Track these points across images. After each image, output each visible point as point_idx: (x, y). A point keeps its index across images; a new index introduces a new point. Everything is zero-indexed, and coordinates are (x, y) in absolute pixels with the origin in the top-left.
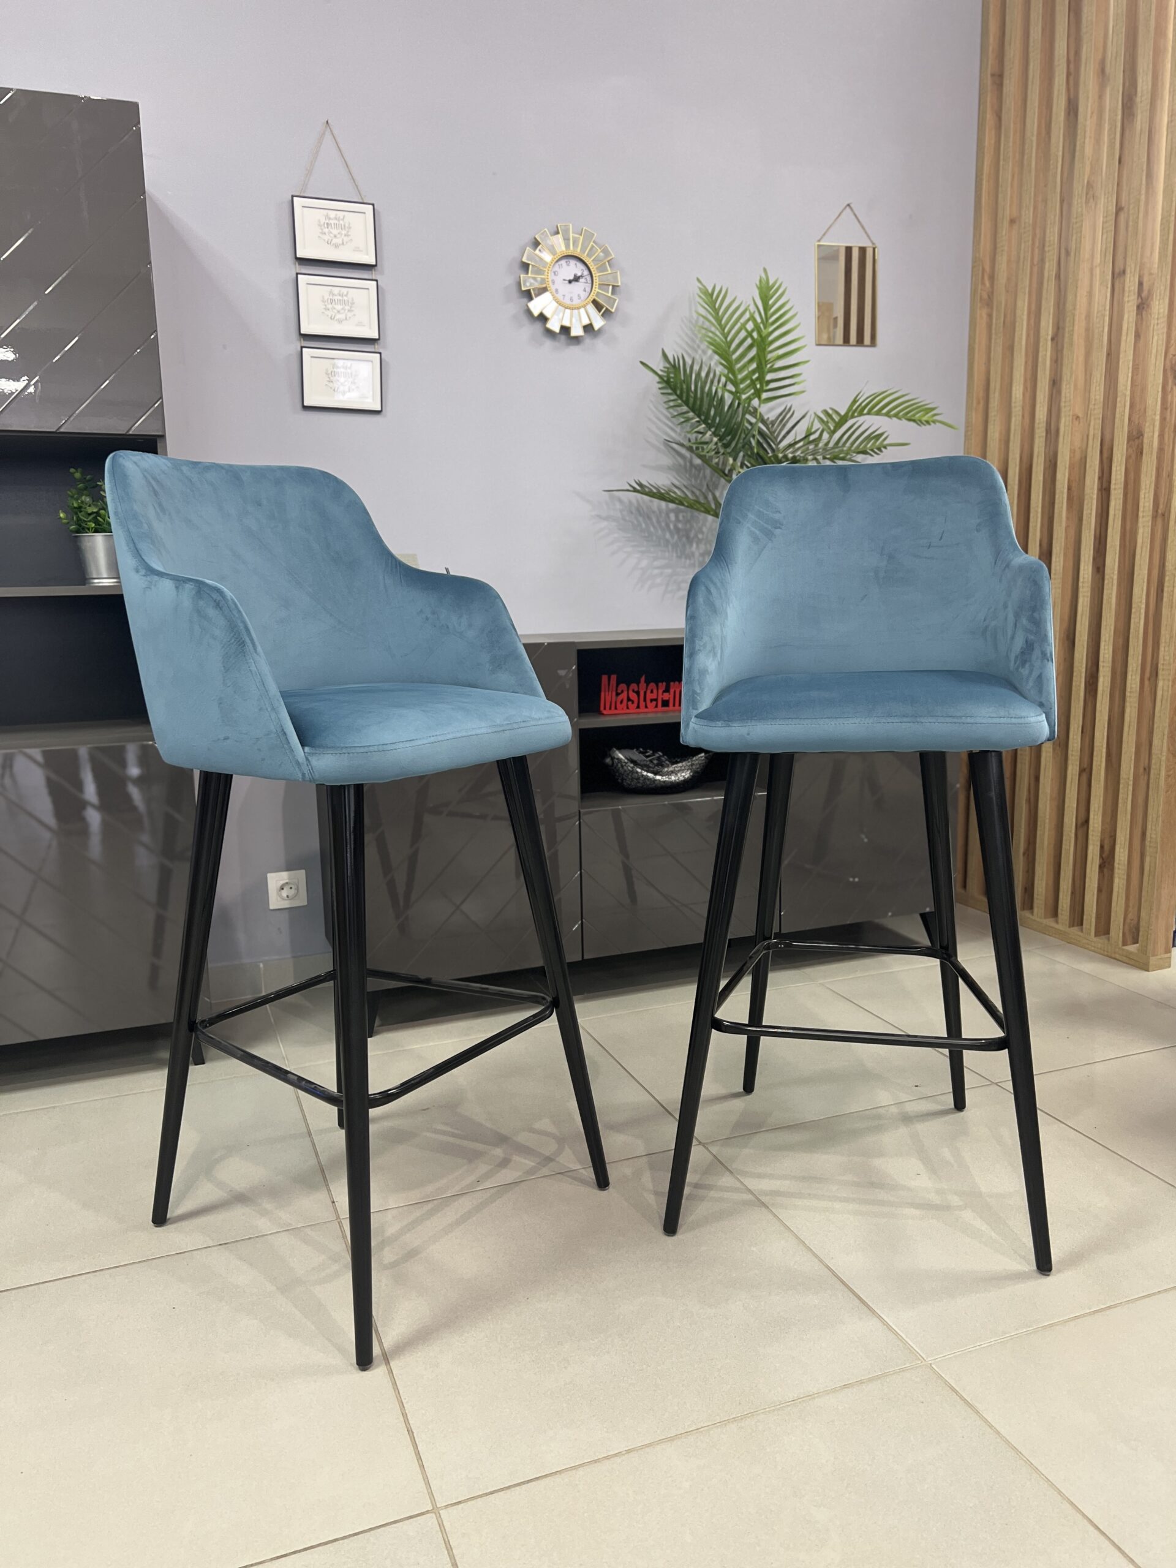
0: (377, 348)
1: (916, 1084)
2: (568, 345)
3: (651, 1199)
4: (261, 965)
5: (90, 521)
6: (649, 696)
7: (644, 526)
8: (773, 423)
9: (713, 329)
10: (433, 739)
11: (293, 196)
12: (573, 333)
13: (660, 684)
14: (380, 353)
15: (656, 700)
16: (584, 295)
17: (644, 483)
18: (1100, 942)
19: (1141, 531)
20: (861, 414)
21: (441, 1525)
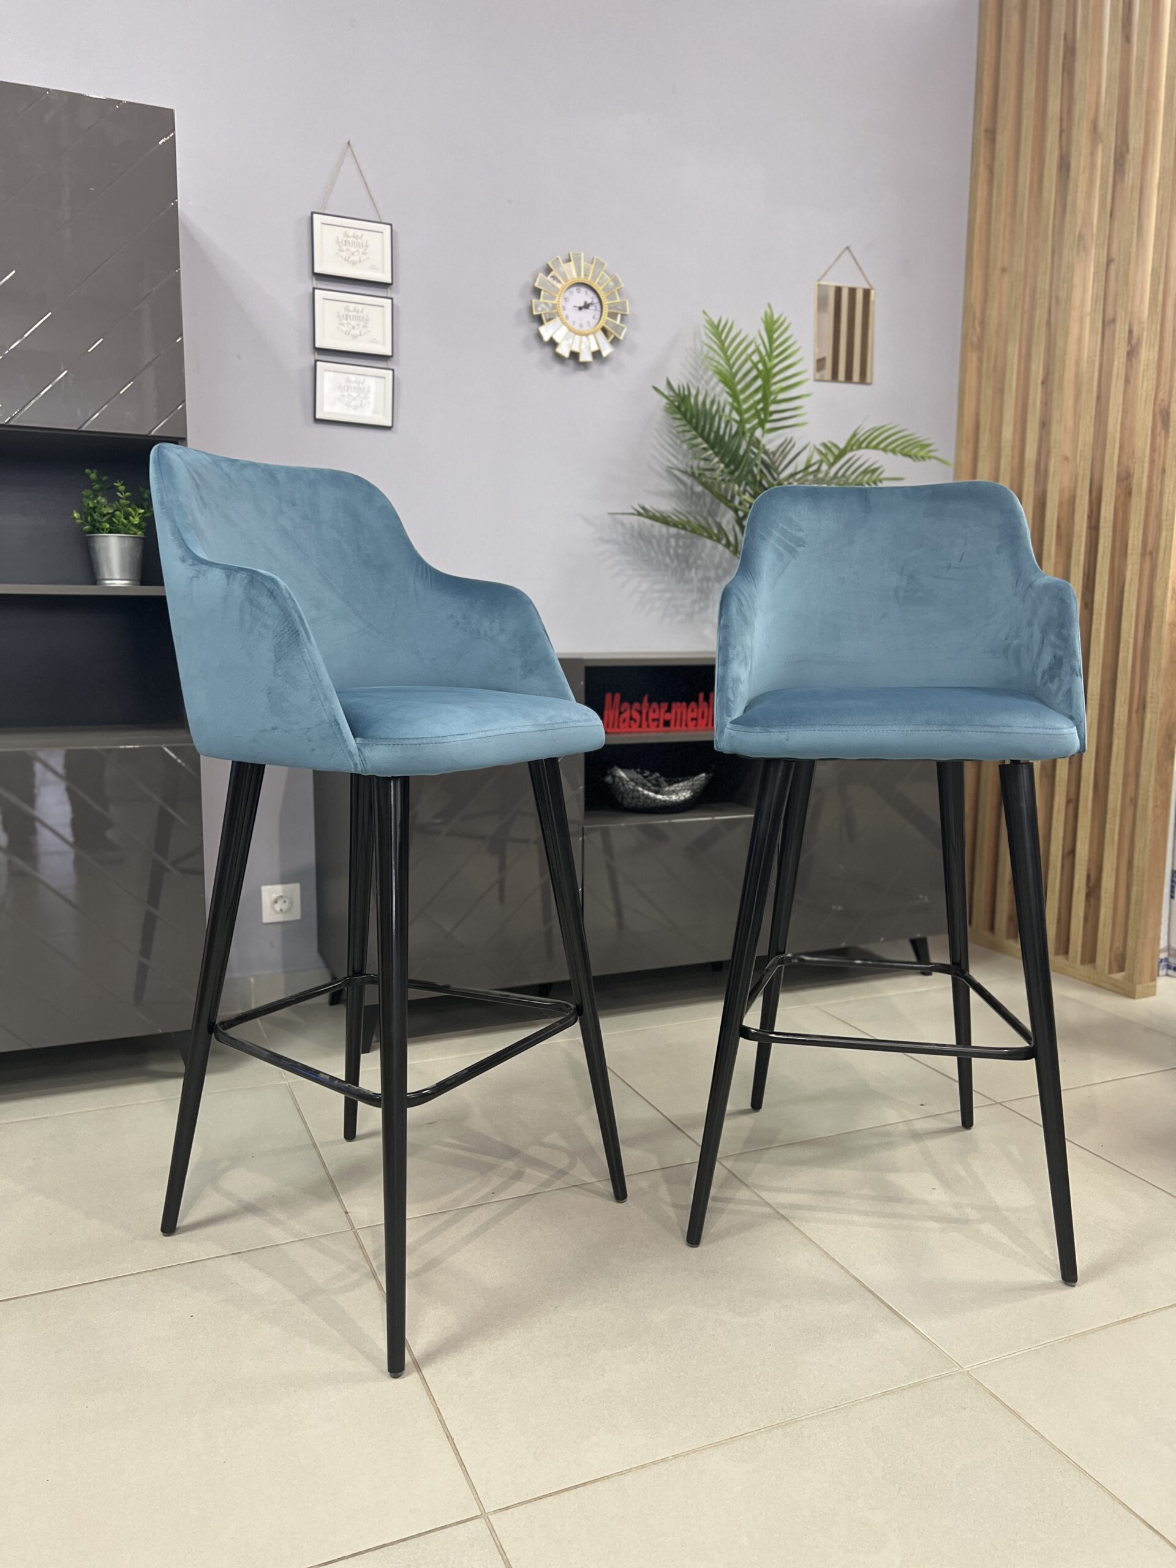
0: (390, 365)
1: (922, 1103)
2: (577, 369)
3: (670, 1211)
4: (252, 980)
5: (105, 522)
6: (652, 715)
7: (644, 549)
8: (774, 453)
9: (717, 358)
10: (482, 735)
11: (312, 213)
12: (582, 359)
13: (662, 704)
14: (393, 370)
15: (658, 720)
16: (593, 322)
17: (648, 507)
18: (1086, 970)
19: (1129, 568)
20: (859, 447)
21: (492, 1530)
